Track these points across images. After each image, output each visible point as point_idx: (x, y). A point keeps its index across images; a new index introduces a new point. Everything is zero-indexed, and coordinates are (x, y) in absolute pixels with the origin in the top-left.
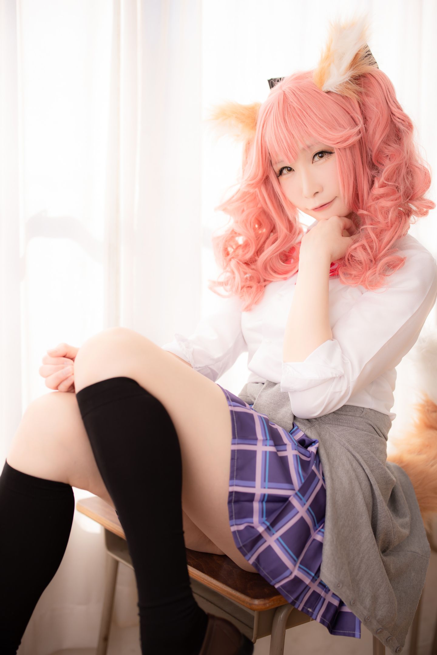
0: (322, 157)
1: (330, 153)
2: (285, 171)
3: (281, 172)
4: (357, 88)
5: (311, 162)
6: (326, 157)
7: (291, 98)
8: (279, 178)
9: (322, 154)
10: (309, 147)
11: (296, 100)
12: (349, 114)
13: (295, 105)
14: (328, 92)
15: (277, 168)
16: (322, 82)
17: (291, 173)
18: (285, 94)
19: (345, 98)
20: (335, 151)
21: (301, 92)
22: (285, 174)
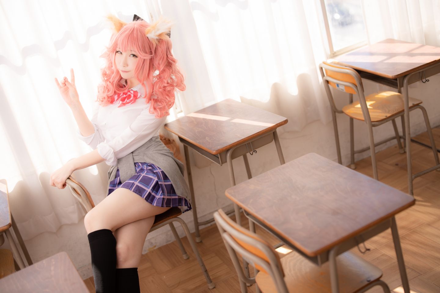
0: (133, 56)
1: (137, 57)
2: (119, 52)
3: (118, 52)
4: (157, 43)
5: (129, 55)
6: (134, 57)
7: (135, 32)
8: (117, 53)
9: (134, 55)
10: (131, 51)
11: (136, 33)
12: (151, 49)
13: (135, 35)
14: (147, 38)
15: (118, 50)
16: (148, 33)
17: (120, 55)
18: (134, 29)
19: (152, 43)
20: (139, 57)
21: (140, 32)
22: (118, 53)
